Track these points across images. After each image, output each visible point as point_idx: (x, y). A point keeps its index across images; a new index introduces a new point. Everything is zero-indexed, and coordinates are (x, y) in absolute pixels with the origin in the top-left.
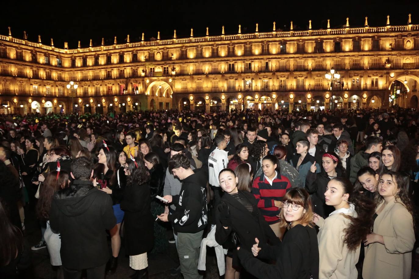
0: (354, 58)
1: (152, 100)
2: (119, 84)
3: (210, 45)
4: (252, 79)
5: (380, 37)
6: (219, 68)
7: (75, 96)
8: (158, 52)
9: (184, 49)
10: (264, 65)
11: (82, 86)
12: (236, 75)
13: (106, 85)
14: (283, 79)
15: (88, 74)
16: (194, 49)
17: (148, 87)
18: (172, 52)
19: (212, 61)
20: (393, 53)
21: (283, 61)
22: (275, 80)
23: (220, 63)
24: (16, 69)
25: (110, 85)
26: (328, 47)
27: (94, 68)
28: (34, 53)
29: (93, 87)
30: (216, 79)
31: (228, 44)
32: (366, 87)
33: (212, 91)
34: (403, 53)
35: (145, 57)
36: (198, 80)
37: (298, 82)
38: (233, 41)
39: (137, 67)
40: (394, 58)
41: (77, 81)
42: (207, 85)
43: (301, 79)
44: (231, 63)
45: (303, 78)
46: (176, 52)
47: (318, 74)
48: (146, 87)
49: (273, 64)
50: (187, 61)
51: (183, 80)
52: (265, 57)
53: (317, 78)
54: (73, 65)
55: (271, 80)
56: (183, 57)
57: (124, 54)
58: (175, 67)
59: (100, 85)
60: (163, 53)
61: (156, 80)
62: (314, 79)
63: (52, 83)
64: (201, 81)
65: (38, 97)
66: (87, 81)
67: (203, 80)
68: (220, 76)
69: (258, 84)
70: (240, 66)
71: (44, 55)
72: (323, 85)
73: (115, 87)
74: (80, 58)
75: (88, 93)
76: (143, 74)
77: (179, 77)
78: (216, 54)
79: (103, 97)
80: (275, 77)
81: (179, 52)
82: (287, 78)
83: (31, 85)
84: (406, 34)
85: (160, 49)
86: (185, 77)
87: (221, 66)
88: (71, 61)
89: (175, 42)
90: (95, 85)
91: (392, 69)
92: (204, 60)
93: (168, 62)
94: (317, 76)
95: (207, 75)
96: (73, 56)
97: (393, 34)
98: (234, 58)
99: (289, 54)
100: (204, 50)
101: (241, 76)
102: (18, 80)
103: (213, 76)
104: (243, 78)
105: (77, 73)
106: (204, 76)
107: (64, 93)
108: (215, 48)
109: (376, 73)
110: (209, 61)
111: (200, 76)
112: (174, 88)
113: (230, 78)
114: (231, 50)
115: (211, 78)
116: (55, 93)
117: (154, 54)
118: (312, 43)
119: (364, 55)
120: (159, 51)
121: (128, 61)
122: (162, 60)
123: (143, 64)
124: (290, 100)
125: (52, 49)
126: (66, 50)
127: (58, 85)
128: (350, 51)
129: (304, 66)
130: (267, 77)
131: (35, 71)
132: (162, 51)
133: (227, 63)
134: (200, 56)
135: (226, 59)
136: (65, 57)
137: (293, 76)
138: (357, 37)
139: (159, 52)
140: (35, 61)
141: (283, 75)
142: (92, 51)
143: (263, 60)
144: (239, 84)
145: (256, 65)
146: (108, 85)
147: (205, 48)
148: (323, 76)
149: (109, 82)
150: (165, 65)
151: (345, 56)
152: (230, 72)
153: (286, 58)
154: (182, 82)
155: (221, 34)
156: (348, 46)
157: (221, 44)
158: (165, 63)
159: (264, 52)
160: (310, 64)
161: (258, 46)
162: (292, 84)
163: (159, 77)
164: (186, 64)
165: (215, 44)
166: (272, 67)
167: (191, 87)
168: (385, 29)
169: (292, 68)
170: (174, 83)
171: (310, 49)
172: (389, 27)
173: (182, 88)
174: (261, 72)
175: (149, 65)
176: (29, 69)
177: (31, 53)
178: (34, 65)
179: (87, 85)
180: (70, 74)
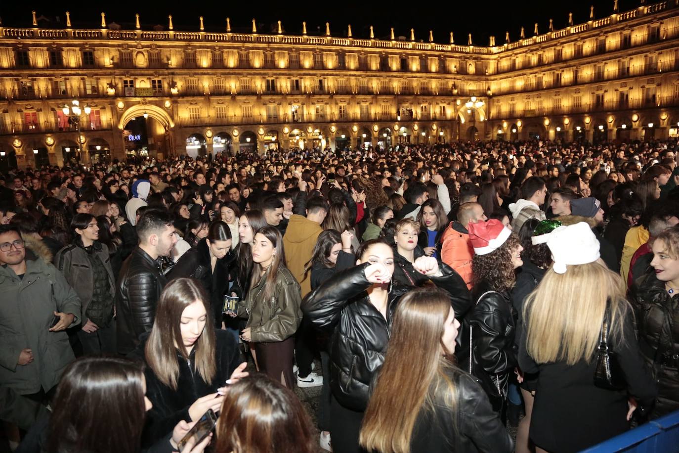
0: (422, 80)
2: (53, 110)
3: (235, 48)
4: (303, 104)
5: (446, 56)
8: (139, 52)
9: (190, 51)
10: (318, 84)
12: (280, 97)
13: (20, 111)
14: (342, 105)
16: (207, 52)
17: (121, 115)
18: (168, 54)
19: (240, 74)
20: (458, 77)
21: (341, 79)
22: (333, 106)
23: (253, 78)
26: (395, 65)
30: (249, 103)
31: (264, 49)
32: (435, 116)
33: (242, 121)
34: (467, 77)
35: (112, 59)
36: (219, 103)
37: (361, 109)
38: (272, 45)
39: (96, 77)
40: (458, 82)
42: (235, 112)
43: (364, 105)
44: (270, 79)
45: (368, 104)
46: (175, 55)
47: (384, 99)
48: (118, 115)
49: (330, 83)
50: (197, 71)
51: (191, 104)
52: (319, 72)
53: (383, 104)
55: (328, 106)
56: (190, 64)
57: (62, 50)
58: (175, 80)
59: (2, 110)
60: (150, 55)
61: (139, 103)
62: (380, 105)
64: (224, 106)
67: (227, 104)
68: (255, 98)
69: (310, 112)
70: (284, 84)
72: (391, 114)
73: (45, 114)
76: (111, 92)
77: (186, 99)
78: (245, 63)
79: (15, 136)
80: (334, 103)
81: (181, 55)
82: (349, 104)
84: (468, 56)
85: (143, 47)
86: (196, 98)
87: (255, 83)
91: (458, 95)
92: (227, 71)
93: (161, 71)
94: (384, 102)
95: (234, 97)
97: (457, 55)
98: (275, 71)
99: (349, 69)
100: (225, 55)
101: (286, 99)
103: (244, 98)
104: (289, 102)
106: (228, 98)
108: (243, 53)
109: (444, 99)
110: (235, 74)
111: (222, 98)
112: (176, 118)
113: (270, 102)
114: (269, 59)
115: (241, 101)
117: (130, 54)
118: (375, 57)
119: (431, 78)
120: (140, 50)
121: (73, 65)
122: (148, 68)
123: (109, 71)
128: (418, 72)
129: (368, 88)
130: (322, 102)
132: (148, 51)
133: (264, 78)
134: (218, 64)
135: (262, 72)
137: (355, 101)
138: (424, 54)
139: (142, 53)
141: (344, 99)
143: (316, 77)
144: (287, 111)
145: (307, 84)
146: (25, 111)
147: (228, 52)
148: (391, 102)
149: (27, 105)
150: (156, 77)
151: (413, 77)
152: (269, 92)
153: (346, 75)
154: (189, 107)
155: (251, 32)
156: (415, 65)
157: (253, 48)
158: (156, 73)
159: (317, 64)
160: (375, 85)
161: (309, 55)
162: (355, 111)
163: (145, 98)
164: (196, 76)
165: (243, 47)
166: (328, 87)
167: (207, 116)
168: (449, 48)
169: (355, 90)
170: (175, 109)
171: (375, 65)
172: (453, 46)
173: (191, 118)
174: (314, 94)
175: (122, 75)
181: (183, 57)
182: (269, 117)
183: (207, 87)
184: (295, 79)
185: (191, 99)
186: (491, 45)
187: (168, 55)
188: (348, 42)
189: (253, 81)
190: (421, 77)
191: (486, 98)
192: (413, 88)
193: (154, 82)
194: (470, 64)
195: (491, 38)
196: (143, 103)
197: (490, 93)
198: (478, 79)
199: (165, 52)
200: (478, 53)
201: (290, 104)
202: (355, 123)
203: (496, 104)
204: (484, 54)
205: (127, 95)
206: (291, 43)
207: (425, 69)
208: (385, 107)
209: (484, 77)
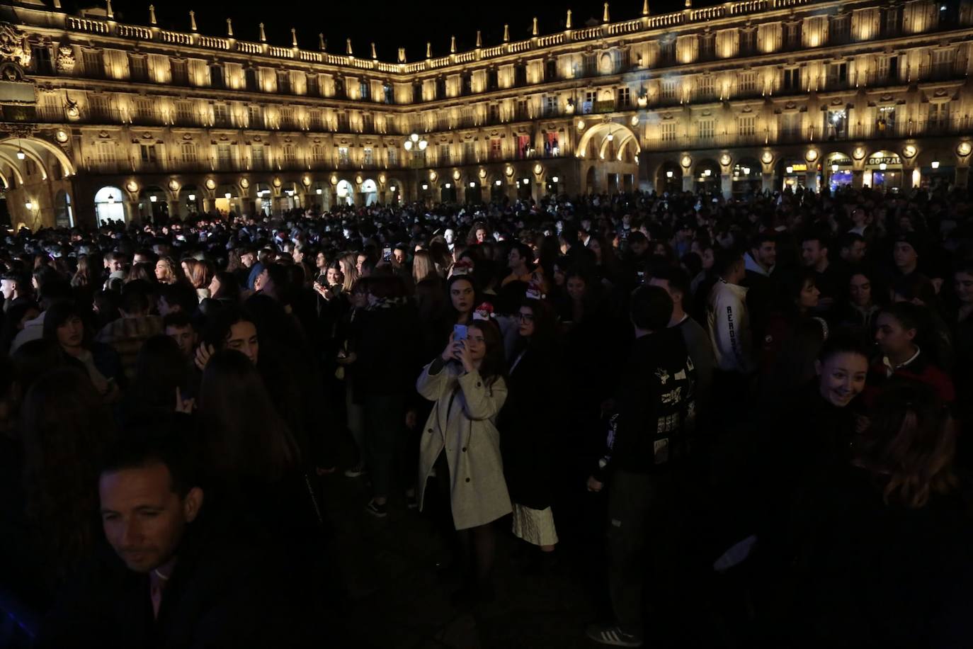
1: (592, 171)
2: (515, 135)
3: (733, 25)
4: (849, 107)
6: (759, 82)
7: (422, 167)
8: (605, 54)
9: (668, 41)
10: (886, 66)
11: (437, 144)
12: (805, 99)
13: (487, 138)
14: (940, 102)
15: (449, 116)
16: (693, 38)
17: (581, 137)
18: (639, 50)
19: (739, 67)
21: (944, 49)
22: (915, 107)
23: (762, 70)
24: (308, 115)
25: (496, 139)
27: (462, 100)
28: (339, 78)
29: (460, 144)
30: (750, 111)
31: (784, 18)
33: (737, 141)
35: (575, 68)
36: (703, 115)
38: (798, 10)
39: (556, 92)
41: (426, 133)
42: (726, 128)
44: (791, 68)
46: (649, 50)
48: (576, 138)
49: (914, 61)
50: (676, 70)
51: (665, 118)
52: (889, 43)
54: (417, 98)
55: (903, 108)
56: (666, 61)
57: (527, 65)
58: (646, 87)
59: (473, 138)
60: (617, 55)
61: (599, 121)
63: (375, 141)
64: (711, 119)
65: (349, 171)
66: (447, 130)
67: (715, 115)
68: (761, 103)
69: (864, 121)
70: (814, 75)
71: (359, 81)
73: (507, 140)
74: (431, 81)
75: (448, 157)
76: (570, 109)
77: (656, 112)
78: (750, 47)
79: (481, 166)
81: (655, 49)
82: (955, 98)
83: (336, 146)
85: (610, 45)
86: (670, 110)
87: (763, 78)
88: (412, 88)
89: (645, 26)
90: (463, 138)
93: (629, 76)
95: (727, 104)
96: (416, 78)
98: (800, 55)
100: (718, 39)
101: (817, 100)
102: (311, 138)
103: (742, 104)
104: (822, 105)
105: (426, 114)
106: (718, 106)
107: (399, 160)
108: (748, 30)
110: (732, 67)
111: (707, 107)
112: (642, 140)
113: (787, 108)
114: (792, 33)
115: (737, 109)
116: (382, 160)
117: (595, 59)
120: (606, 50)
121: (535, 80)
122: (615, 73)
123: (570, 83)
124: (960, 159)
125: (374, 65)
126: (402, 66)
127: (386, 143)
130: (891, 100)
131: (343, 117)
132: (615, 51)
133: (780, 68)
135: (777, 58)
136: (399, 82)
139: (608, 54)
140: (341, 94)
141: (943, 89)
142: (456, 62)
143: (882, 53)
144: (812, 122)
145: (860, 69)
146: (492, 138)
147: (723, 34)
149: (493, 131)
150: (622, 85)
152: (787, 91)
153: (957, 40)
154: (662, 123)
157: (764, 21)
158: (623, 79)
159: (888, 29)
161: (871, 14)
162: (969, 113)
163: (608, 114)
164: (674, 77)
165: (748, 21)
166: (908, 70)
167: (685, 135)
170: (643, 127)
173: (663, 139)
174: (873, 86)
175: (583, 86)
176: (331, 112)
177: (335, 78)
178: (341, 103)
179: (446, 140)
180: (410, 118)
181: (658, 51)
183: (688, 92)
184: (839, 63)
187: (640, 52)
189: (760, 74)
196: (605, 121)
199: (636, 48)
201: (823, 108)
202: (967, 138)
205: (584, 112)
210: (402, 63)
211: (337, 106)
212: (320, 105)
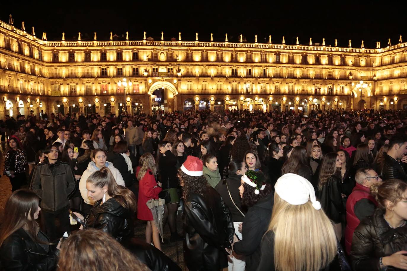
0: (329, 70)
2: (115, 83)
3: (215, 50)
4: (253, 83)
5: (345, 55)
6: (224, 72)
7: (58, 95)
8: (162, 53)
9: (189, 52)
10: (263, 72)
11: (68, 84)
12: (239, 79)
13: (100, 83)
14: (277, 84)
15: (76, 71)
16: (199, 52)
17: (150, 86)
19: (217, 65)
20: (354, 68)
21: (277, 69)
22: (271, 85)
23: (225, 67)
25: (105, 84)
26: (311, 60)
27: (85, 64)
28: (20, 42)
29: (83, 85)
30: (221, 82)
31: (231, 51)
32: (337, 93)
33: (216, 93)
34: (359, 68)
35: (148, 56)
36: (204, 82)
37: (289, 87)
38: (236, 49)
39: (138, 66)
40: (353, 71)
42: (212, 87)
43: (291, 85)
44: (234, 68)
45: (293, 84)
46: (181, 54)
47: (304, 81)
48: (148, 86)
49: (270, 72)
50: (192, 63)
51: (188, 81)
52: (263, 65)
53: (303, 84)
54: (55, 59)
55: (268, 85)
56: (189, 59)
57: (123, 52)
58: (180, 68)
59: (91, 83)
60: (167, 54)
61: (160, 80)
62: (301, 85)
63: (35, 79)
64: (206, 83)
66: (75, 78)
67: (208, 82)
68: (225, 79)
69: (257, 88)
70: (242, 72)
72: (307, 91)
73: (112, 85)
74: (65, 52)
75: (75, 91)
76: (146, 74)
77: (185, 79)
78: (220, 59)
79: (96, 97)
80: (272, 82)
81: (184, 54)
82: (281, 84)
83: (18, 80)
84: (361, 54)
85: (164, 50)
86: (191, 78)
88: (52, 54)
89: (179, 44)
90: (85, 83)
91: (353, 80)
92: (210, 64)
93: (173, 63)
94: (303, 83)
95: (212, 78)
96: (55, 49)
97: (353, 54)
98: (237, 64)
99: (282, 63)
100: (209, 54)
101: (243, 80)
103: (218, 79)
104: (245, 82)
105: (61, 68)
106: (209, 79)
108: (219, 53)
109: (343, 82)
110: (214, 65)
111: (205, 79)
112: (179, 89)
113: (233, 82)
114: (234, 56)
115: (216, 80)
116: (38, 90)
117: (157, 54)
118: (299, 55)
119: (335, 68)
121: (127, 59)
122: (167, 61)
123: (145, 63)
125: (34, 39)
126: (44, 42)
127: (39, 82)
128: (326, 65)
129: (294, 74)
130: (265, 82)
131: (22, 64)
132: (166, 52)
133: (231, 68)
134: (205, 59)
135: (230, 64)
136: (44, 50)
137: (285, 82)
138: (331, 54)
139: (163, 53)
140: (21, 52)
141: (278, 81)
142: (81, 45)
143: (261, 67)
144: (242, 87)
145: (257, 71)
146: (102, 84)
147: (211, 53)
148: (308, 83)
149: (103, 80)
150: (170, 66)
151: (323, 68)
152: (233, 76)
153: (280, 67)
154: (187, 83)
155: (224, 41)
156: (324, 60)
157: (225, 51)
158: (170, 64)
159: (263, 60)
160: (298, 73)
161: (258, 54)
162: (285, 88)
163: (163, 78)
164: (192, 66)
165: (220, 50)
166: (269, 73)
167: (197, 88)
168: (348, 50)
169: (285, 75)
170: (179, 84)
171: (298, 60)
172: (351, 48)
173: (187, 90)
174: (260, 77)
175: (152, 65)
176: (16, 60)
177: (17, 41)
178: (21, 56)
179: (74, 83)
180: (50, 70)
181: (186, 55)
182: (232, 90)
183: (198, 72)
184: (249, 68)
185: (188, 79)
186: (377, 48)
187: (177, 55)
188: (282, 46)
189: (224, 69)
190: (328, 68)
191: (372, 81)
192: (323, 75)
193: (169, 69)
194: (362, 60)
195: (377, 43)
196: (162, 81)
197: (375, 78)
198: (368, 69)
199: (176, 53)
200: (368, 53)
201: (245, 83)
202: (285, 96)
203: (379, 85)
204: (372, 53)
205: (154, 76)
206: (247, 48)
207: (331, 63)
208: (304, 86)
209: (371, 68)
210: (45, 40)
211: (19, 58)
212: (11, 56)
